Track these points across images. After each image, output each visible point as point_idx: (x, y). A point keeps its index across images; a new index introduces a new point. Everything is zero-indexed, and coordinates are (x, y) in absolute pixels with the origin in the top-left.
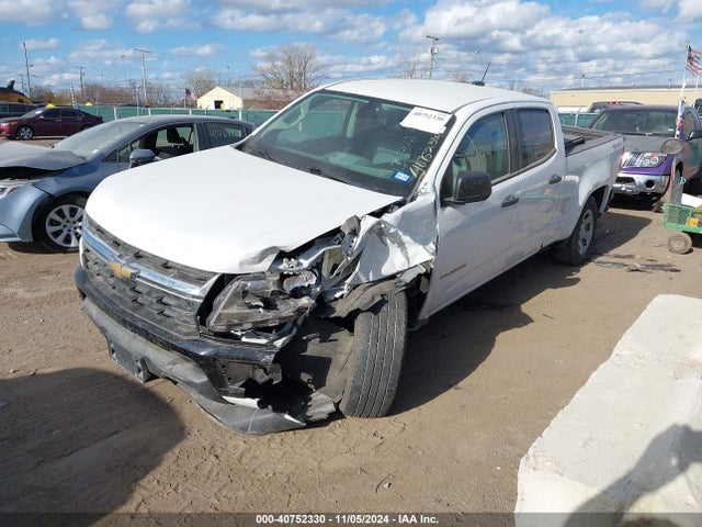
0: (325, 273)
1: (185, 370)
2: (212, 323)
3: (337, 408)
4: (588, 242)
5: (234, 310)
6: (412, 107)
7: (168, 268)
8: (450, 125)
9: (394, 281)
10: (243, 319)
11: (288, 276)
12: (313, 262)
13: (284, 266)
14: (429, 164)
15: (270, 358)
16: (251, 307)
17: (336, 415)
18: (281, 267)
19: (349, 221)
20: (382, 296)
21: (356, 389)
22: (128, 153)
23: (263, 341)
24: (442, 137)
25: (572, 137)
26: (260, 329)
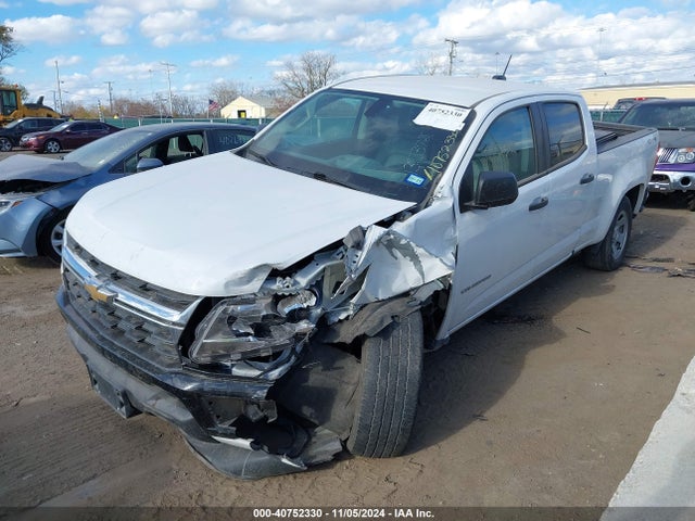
0: (326, 291)
1: (169, 407)
2: (194, 355)
3: (344, 443)
4: (623, 246)
5: (218, 339)
6: (427, 102)
7: (148, 290)
8: (468, 122)
9: (407, 299)
10: (230, 348)
11: (284, 296)
12: (311, 280)
13: (278, 286)
14: (446, 165)
15: (262, 394)
16: (239, 335)
17: (338, 457)
18: (274, 287)
19: (354, 231)
20: (393, 317)
21: (365, 427)
22: (136, 163)
23: (255, 373)
24: (461, 134)
25: (604, 133)
26: (251, 358)
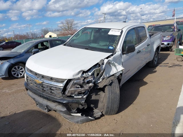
0: (95, 76)
1: (59, 108)
2: (67, 93)
3: (102, 113)
4: (157, 61)
5: (73, 89)
6: (110, 29)
7: (52, 79)
8: (122, 33)
9: (114, 76)
10: (75, 91)
11: (86, 78)
12: (92, 73)
13: (84, 75)
14: (118, 44)
15: (84, 101)
16: (77, 88)
17: (102, 115)
18: (84, 76)
19: (101, 61)
20: (112, 80)
21: (108, 107)
22: (32, 50)
23: (80, 97)
24: (120, 36)
25: (150, 34)
26: (79, 94)
